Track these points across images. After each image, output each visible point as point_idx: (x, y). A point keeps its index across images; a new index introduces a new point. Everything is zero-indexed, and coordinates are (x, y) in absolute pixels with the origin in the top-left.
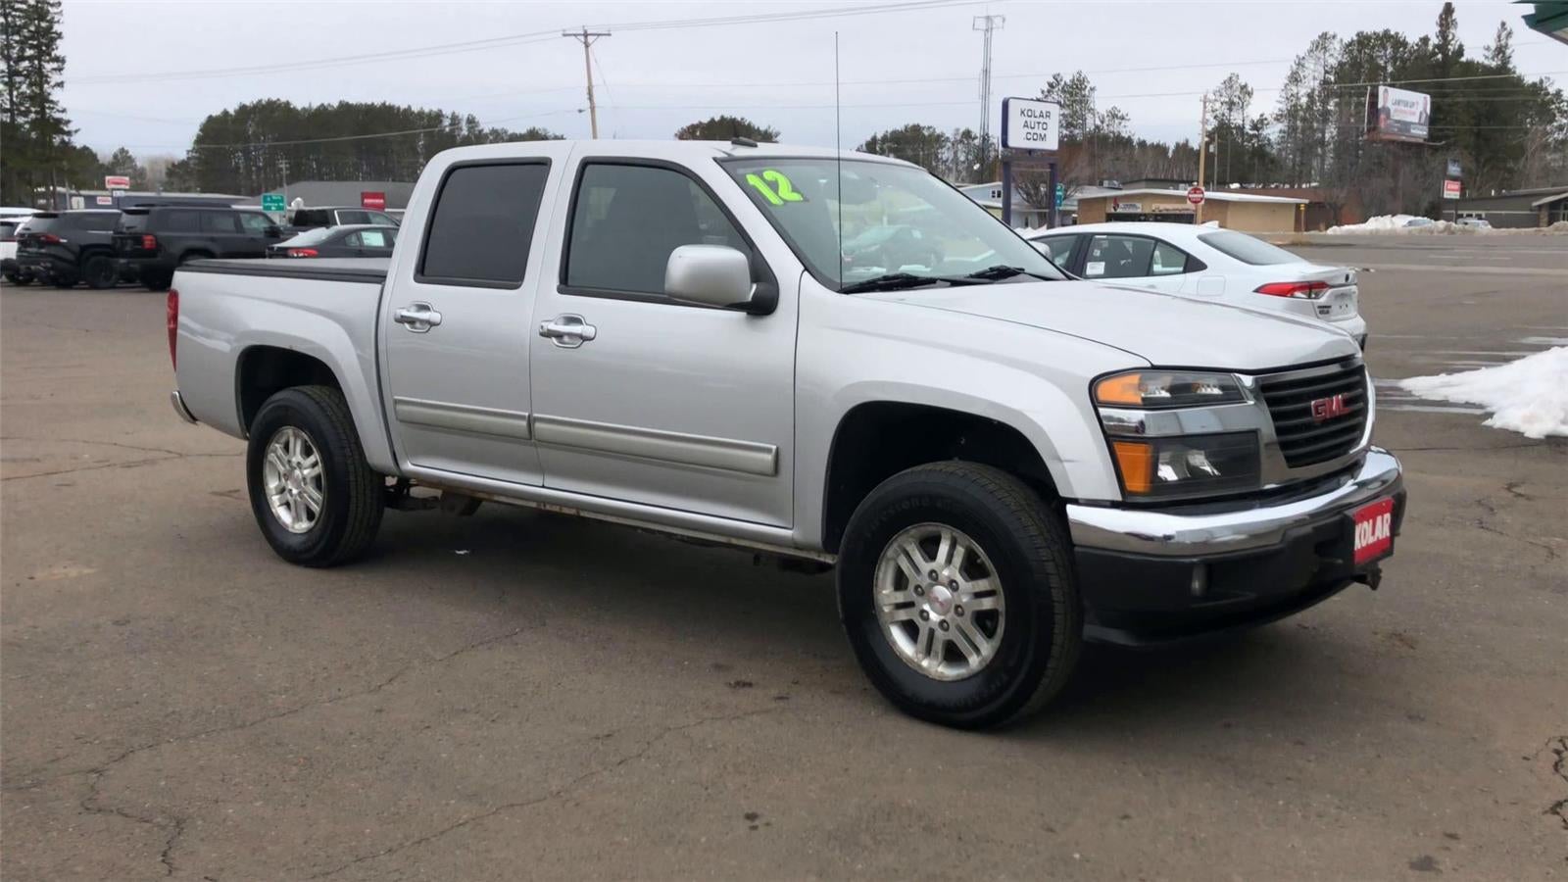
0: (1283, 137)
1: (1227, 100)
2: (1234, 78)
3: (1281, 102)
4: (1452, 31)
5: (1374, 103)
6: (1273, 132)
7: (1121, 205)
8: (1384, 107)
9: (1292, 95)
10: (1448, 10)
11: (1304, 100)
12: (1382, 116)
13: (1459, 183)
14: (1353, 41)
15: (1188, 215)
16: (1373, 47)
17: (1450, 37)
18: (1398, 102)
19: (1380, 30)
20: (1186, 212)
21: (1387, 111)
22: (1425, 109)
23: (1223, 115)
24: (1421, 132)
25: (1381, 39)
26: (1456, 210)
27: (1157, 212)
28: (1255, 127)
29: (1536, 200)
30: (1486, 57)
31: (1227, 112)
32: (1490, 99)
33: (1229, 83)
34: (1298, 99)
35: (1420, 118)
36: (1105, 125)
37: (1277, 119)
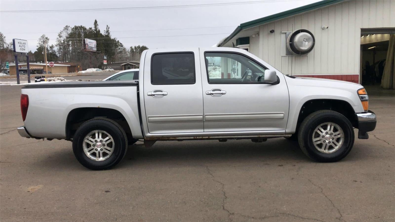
0: (58, 50)
1: (43, 41)
2: (44, 36)
3: (56, 42)
4: (97, 26)
5: (84, 42)
6: (56, 49)
7: (22, 67)
8: (87, 43)
9: (59, 40)
10: (96, 22)
11: (62, 42)
12: (87, 45)
13: (106, 61)
14: (74, 28)
15: (41, 70)
16: (79, 30)
17: (97, 28)
18: (89, 42)
19: (80, 26)
20: (41, 69)
21: (87, 44)
22: (95, 44)
23: (42, 45)
24: (95, 49)
25: (80, 28)
26: (107, 67)
27: (33, 69)
28: (51, 48)
29: (121, 64)
30: (105, 33)
31: (43, 44)
32: (107, 42)
33: (43, 37)
34: (61, 41)
35: (95, 46)
36: (9, 47)
37: (56, 46)
